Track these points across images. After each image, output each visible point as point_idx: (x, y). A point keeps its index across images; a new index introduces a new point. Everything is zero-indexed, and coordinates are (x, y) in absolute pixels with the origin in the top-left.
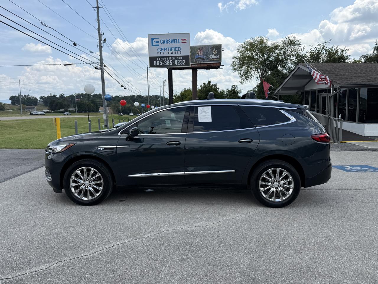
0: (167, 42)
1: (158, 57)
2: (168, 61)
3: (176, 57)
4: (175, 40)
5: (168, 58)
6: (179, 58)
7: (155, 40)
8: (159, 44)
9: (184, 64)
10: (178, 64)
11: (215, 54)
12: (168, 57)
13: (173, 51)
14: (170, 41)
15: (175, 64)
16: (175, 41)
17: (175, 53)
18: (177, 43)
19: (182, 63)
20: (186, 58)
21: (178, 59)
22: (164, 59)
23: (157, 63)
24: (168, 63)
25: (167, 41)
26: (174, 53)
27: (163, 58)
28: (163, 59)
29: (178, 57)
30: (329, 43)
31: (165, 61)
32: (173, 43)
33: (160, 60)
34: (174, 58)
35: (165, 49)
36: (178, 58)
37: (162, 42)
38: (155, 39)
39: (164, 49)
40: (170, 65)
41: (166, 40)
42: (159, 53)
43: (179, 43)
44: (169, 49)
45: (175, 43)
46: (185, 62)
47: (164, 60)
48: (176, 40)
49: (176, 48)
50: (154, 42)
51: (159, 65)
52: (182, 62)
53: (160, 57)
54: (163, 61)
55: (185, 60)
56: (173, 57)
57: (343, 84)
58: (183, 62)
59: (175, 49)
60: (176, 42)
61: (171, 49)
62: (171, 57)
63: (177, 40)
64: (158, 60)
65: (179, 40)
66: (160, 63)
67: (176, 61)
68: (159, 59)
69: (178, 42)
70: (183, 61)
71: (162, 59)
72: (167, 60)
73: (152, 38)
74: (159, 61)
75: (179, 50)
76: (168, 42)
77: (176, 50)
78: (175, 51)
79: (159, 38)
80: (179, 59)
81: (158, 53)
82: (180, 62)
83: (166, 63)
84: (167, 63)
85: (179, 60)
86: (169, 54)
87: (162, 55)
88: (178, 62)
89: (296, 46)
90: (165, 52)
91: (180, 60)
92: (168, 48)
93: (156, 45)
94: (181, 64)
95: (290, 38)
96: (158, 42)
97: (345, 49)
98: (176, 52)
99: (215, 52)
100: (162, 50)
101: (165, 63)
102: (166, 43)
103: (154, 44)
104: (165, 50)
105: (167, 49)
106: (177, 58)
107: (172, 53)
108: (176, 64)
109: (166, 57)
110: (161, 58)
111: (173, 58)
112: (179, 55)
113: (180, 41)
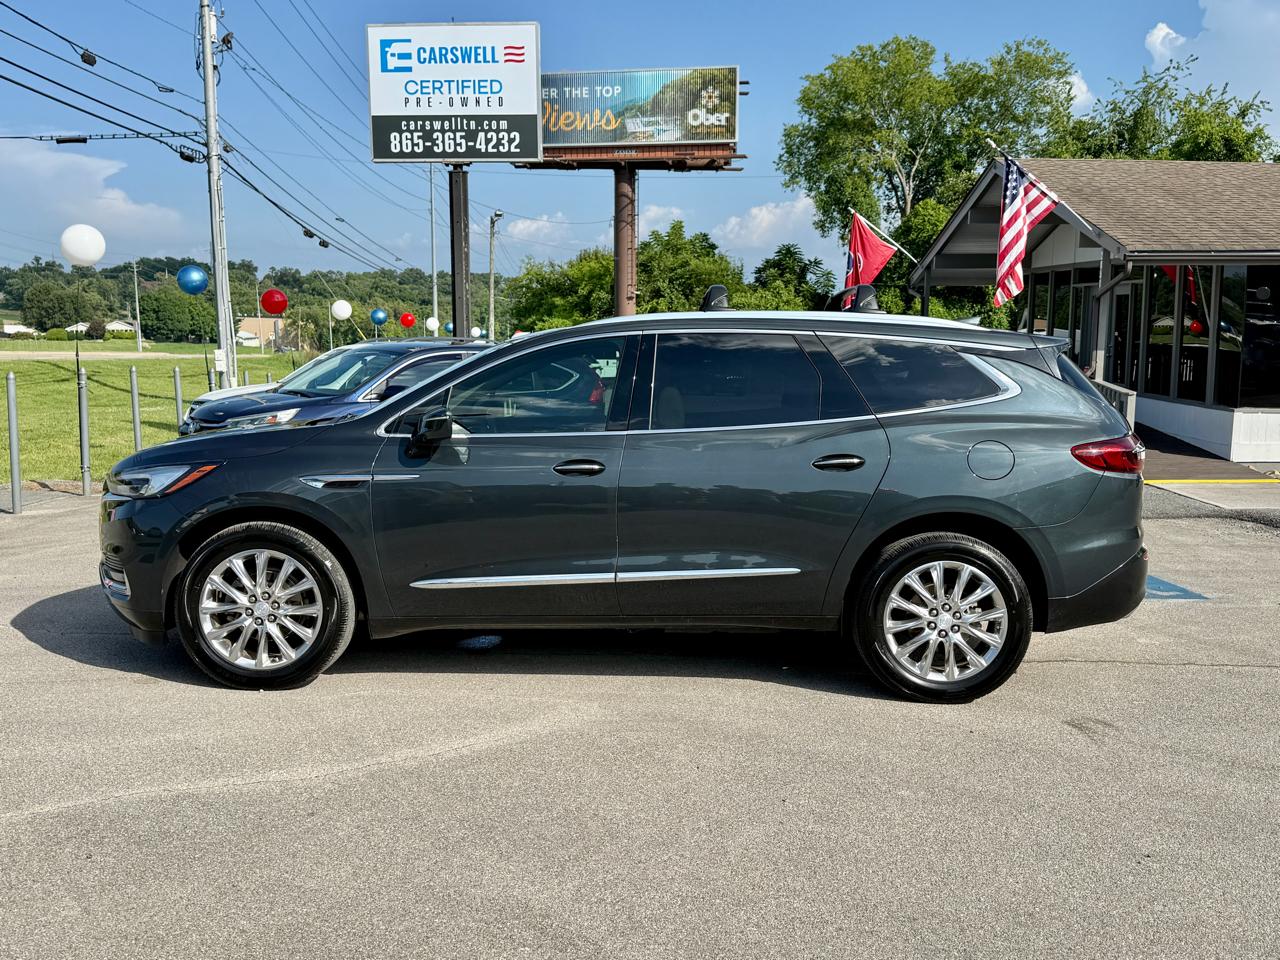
0: (443, 57)
1: (408, 118)
2: (447, 135)
3: (479, 119)
4: (476, 48)
5: (447, 124)
6: (494, 123)
7: (396, 48)
8: (413, 63)
9: (513, 150)
10: (490, 150)
11: (710, 105)
12: (448, 118)
13: (468, 93)
14: (459, 54)
15: (478, 146)
16: (477, 55)
17: (478, 102)
18: (485, 61)
19: (507, 145)
20: (521, 124)
21: (490, 130)
22: (432, 125)
23: (401, 142)
24: (446, 143)
25: (444, 52)
26: (472, 102)
27: (427, 123)
28: (428, 128)
29: (490, 118)
30: (1186, 72)
31: (435, 136)
32: (469, 62)
33: (416, 130)
34: (473, 124)
35: (438, 85)
36: (490, 125)
37: (423, 55)
38: (394, 44)
39: (430, 85)
40: (455, 154)
41: (441, 49)
42: (413, 99)
43: (494, 61)
44: (454, 85)
45: (476, 61)
46: (517, 141)
47: (433, 130)
48: (480, 51)
49: (482, 84)
50: (393, 55)
51: (410, 150)
52: (505, 142)
53: (416, 118)
54: (427, 136)
55: (517, 135)
56: (469, 118)
57: (1140, 247)
58: (511, 141)
59: (479, 85)
60: (480, 58)
61: (462, 85)
62: (462, 117)
63: (484, 48)
64: (408, 130)
65: (493, 48)
66: (416, 141)
67: (481, 135)
68: (412, 127)
69: (489, 58)
70: (512, 136)
71: (423, 126)
72: (443, 131)
73: (382, 41)
74: (412, 132)
75: (494, 90)
76: (450, 56)
77: (482, 90)
78: (477, 95)
79: (409, 41)
80: (494, 127)
81: (407, 101)
82: (499, 143)
83: (441, 145)
84: (443, 142)
85: (494, 131)
86: (451, 105)
87: (424, 111)
88: (488, 141)
89: (1052, 82)
90: (436, 97)
91: (498, 131)
92: (449, 82)
93: (398, 69)
94: (501, 148)
95: (1025, 48)
96: (408, 56)
97: (1257, 102)
98: (483, 99)
99: (710, 97)
100: (425, 90)
101: (434, 142)
102: (441, 62)
103: (393, 63)
104: (436, 91)
105: (446, 85)
106: (486, 122)
107: (464, 102)
108: (483, 150)
109: (442, 118)
110: (420, 123)
111: (468, 125)
112: (495, 110)
113: (500, 55)
